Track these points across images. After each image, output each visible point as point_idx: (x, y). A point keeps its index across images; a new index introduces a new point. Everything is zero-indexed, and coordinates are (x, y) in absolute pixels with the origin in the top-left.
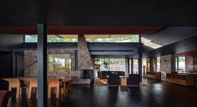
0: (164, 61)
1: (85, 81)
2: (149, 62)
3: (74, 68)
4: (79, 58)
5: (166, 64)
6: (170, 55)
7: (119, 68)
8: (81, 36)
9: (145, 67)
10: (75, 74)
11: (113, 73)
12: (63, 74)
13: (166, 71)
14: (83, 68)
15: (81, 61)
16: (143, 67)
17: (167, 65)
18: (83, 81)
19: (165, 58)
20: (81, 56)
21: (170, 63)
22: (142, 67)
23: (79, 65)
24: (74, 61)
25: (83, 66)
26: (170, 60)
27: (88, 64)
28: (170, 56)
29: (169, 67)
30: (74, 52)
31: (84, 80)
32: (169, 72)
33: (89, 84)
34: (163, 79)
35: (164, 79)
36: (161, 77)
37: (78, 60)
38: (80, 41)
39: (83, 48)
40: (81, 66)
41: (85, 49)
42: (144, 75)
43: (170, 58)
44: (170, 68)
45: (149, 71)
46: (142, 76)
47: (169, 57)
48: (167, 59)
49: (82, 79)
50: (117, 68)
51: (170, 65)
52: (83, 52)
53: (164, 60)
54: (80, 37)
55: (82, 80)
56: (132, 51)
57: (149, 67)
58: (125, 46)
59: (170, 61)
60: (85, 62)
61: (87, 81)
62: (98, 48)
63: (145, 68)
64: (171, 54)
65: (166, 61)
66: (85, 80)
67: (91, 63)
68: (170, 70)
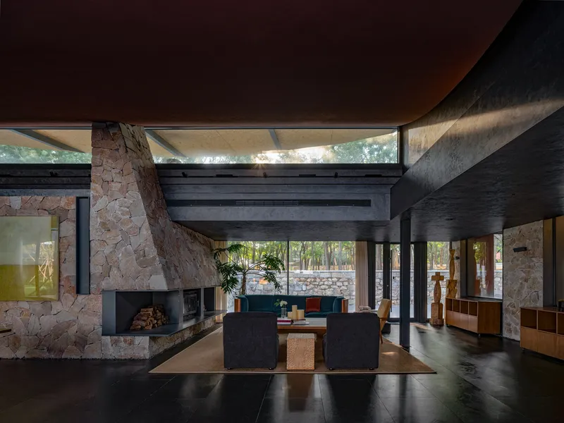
0: (515, 250)
1: (122, 344)
2: (457, 258)
3: (74, 284)
4: (95, 233)
5: (523, 263)
6: (541, 221)
7: (346, 284)
8: (107, 127)
9: (442, 278)
10: (77, 310)
11: (283, 303)
12: (19, 312)
13: (524, 295)
14: (116, 282)
15: (107, 250)
16: (433, 278)
17: (529, 267)
18: (115, 343)
19: (519, 240)
20: (106, 227)
21: (542, 260)
22: (429, 280)
23: (96, 268)
24: (72, 251)
25: (114, 271)
26: (541, 245)
27: (140, 264)
28: (538, 225)
29: (535, 279)
30: (74, 206)
31: (122, 338)
32: (535, 301)
33: (144, 360)
34: (510, 331)
35: (516, 332)
36: (504, 326)
37: (93, 244)
38: (102, 152)
39: (115, 186)
40: (106, 274)
41: (124, 190)
42: (437, 314)
43: (541, 236)
44: (541, 281)
45: (457, 297)
46: (429, 316)
47: (535, 231)
48: (528, 243)
49: (109, 337)
50: (339, 284)
51: (542, 269)
52: (116, 204)
53: (515, 246)
54: (99, 133)
55: (108, 339)
56: (366, 203)
57: (457, 276)
58: (333, 181)
59: (540, 250)
60: (127, 254)
61: (131, 343)
62: (208, 189)
63: (443, 284)
64: (546, 218)
65: (525, 249)
66: (125, 341)
67: (154, 259)
68: (541, 294)
